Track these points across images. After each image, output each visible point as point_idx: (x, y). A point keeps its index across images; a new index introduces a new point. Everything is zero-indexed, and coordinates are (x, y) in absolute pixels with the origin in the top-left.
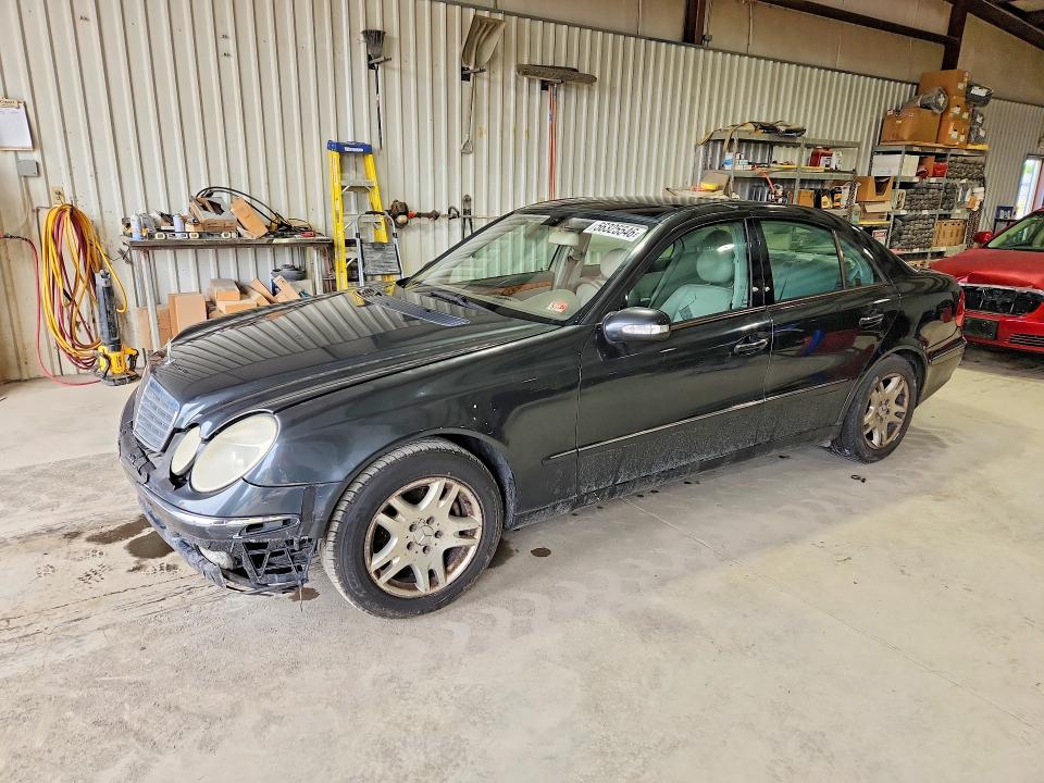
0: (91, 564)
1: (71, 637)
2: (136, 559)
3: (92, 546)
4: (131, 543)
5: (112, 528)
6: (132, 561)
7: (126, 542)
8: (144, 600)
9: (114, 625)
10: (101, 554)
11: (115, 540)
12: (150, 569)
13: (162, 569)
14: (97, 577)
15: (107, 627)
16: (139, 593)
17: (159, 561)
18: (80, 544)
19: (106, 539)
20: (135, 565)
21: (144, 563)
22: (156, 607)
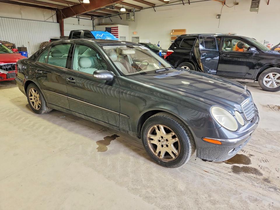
0: (263, 164)
1: (274, 149)
2: (250, 158)
3: (261, 171)
4: (248, 164)
5: (252, 175)
6: (251, 158)
7: (249, 166)
8: (254, 148)
9: (263, 146)
10: (259, 166)
11: (253, 168)
12: (248, 153)
13: (245, 151)
14: (263, 159)
15: (265, 147)
16: (254, 150)
17: (244, 154)
18: (265, 175)
19: (255, 171)
20: (252, 157)
21: (248, 156)
22: (252, 145)
